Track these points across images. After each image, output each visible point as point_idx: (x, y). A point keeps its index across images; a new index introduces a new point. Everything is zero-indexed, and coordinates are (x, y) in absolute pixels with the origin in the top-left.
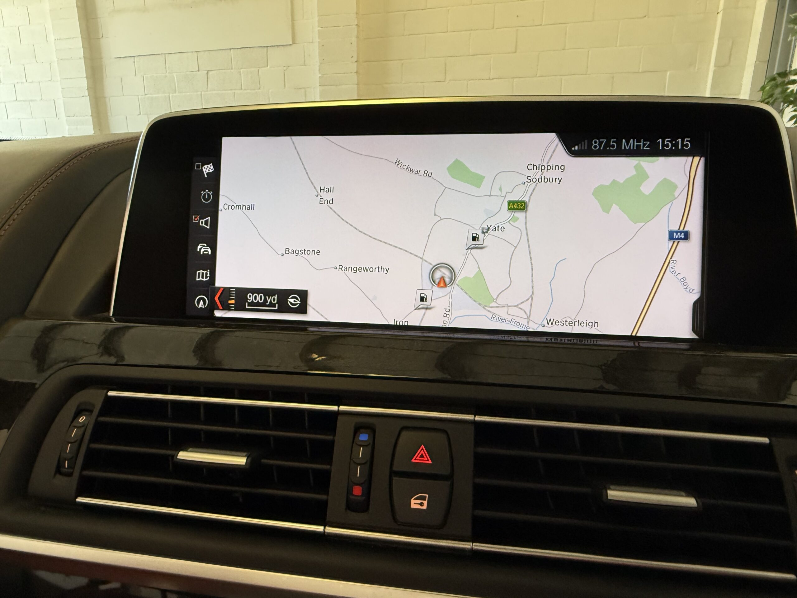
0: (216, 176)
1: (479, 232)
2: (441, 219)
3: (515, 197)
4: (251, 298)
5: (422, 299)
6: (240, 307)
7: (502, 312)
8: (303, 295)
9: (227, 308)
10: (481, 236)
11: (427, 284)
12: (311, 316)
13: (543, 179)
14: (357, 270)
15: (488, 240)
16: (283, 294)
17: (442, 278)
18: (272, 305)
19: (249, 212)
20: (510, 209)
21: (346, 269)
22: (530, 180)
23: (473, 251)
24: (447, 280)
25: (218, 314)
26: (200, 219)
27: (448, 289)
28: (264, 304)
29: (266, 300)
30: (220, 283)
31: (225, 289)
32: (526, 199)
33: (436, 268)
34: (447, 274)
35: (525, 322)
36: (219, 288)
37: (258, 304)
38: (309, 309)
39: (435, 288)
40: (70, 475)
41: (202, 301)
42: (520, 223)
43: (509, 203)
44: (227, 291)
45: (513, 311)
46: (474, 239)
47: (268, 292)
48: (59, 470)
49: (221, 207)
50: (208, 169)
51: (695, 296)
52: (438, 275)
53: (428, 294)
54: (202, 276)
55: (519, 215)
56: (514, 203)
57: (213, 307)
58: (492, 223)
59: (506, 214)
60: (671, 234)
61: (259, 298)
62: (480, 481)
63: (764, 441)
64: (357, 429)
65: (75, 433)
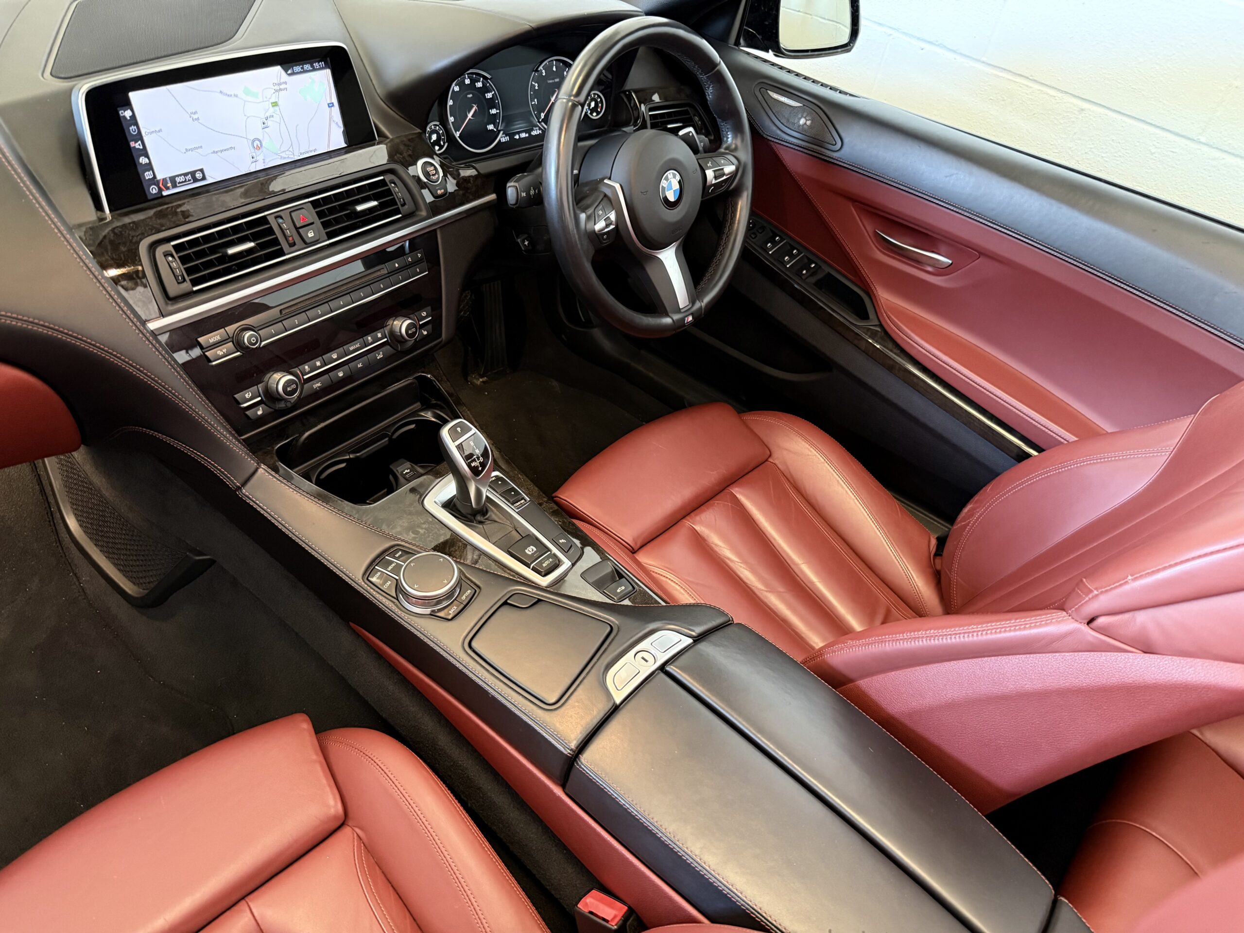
0: (133, 117)
1: (265, 120)
2: (248, 117)
3: (273, 100)
4: (178, 180)
5: (253, 158)
6: (174, 186)
7: (283, 155)
8: (202, 170)
9: (168, 188)
10: (266, 122)
11: (252, 150)
12: (209, 181)
13: (281, 90)
14: (222, 151)
15: (269, 123)
16: (193, 173)
17: (257, 145)
18: (189, 180)
19: (160, 134)
20: (273, 106)
21: (217, 152)
22: (276, 91)
23: (265, 129)
24: (259, 146)
25: (165, 193)
26: (135, 143)
27: (261, 150)
28: (185, 181)
29: (186, 179)
30: (159, 176)
31: (163, 179)
32: (277, 100)
33: (253, 141)
34: (259, 143)
35: (292, 156)
36: (160, 180)
37: (182, 182)
38: (207, 177)
39: (256, 151)
40: (185, 282)
41: (154, 189)
42: (278, 112)
43: (272, 103)
45: (288, 153)
46: (264, 123)
47: (185, 175)
48: (179, 282)
49: (143, 134)
50: (128, 114)
51: (342, 129)
52: (255, 145)
53: (254, 154)
54: (148, 175)
55: (277, 108)
56: (273, 103)
57: (160, 190)
58: (268, 114)
59: (272, 109)
60: (328, 104)
61: (182, 179)
62: (322, 220)
63: (382, 178)
64: (276, 217)
65: (173, 265)
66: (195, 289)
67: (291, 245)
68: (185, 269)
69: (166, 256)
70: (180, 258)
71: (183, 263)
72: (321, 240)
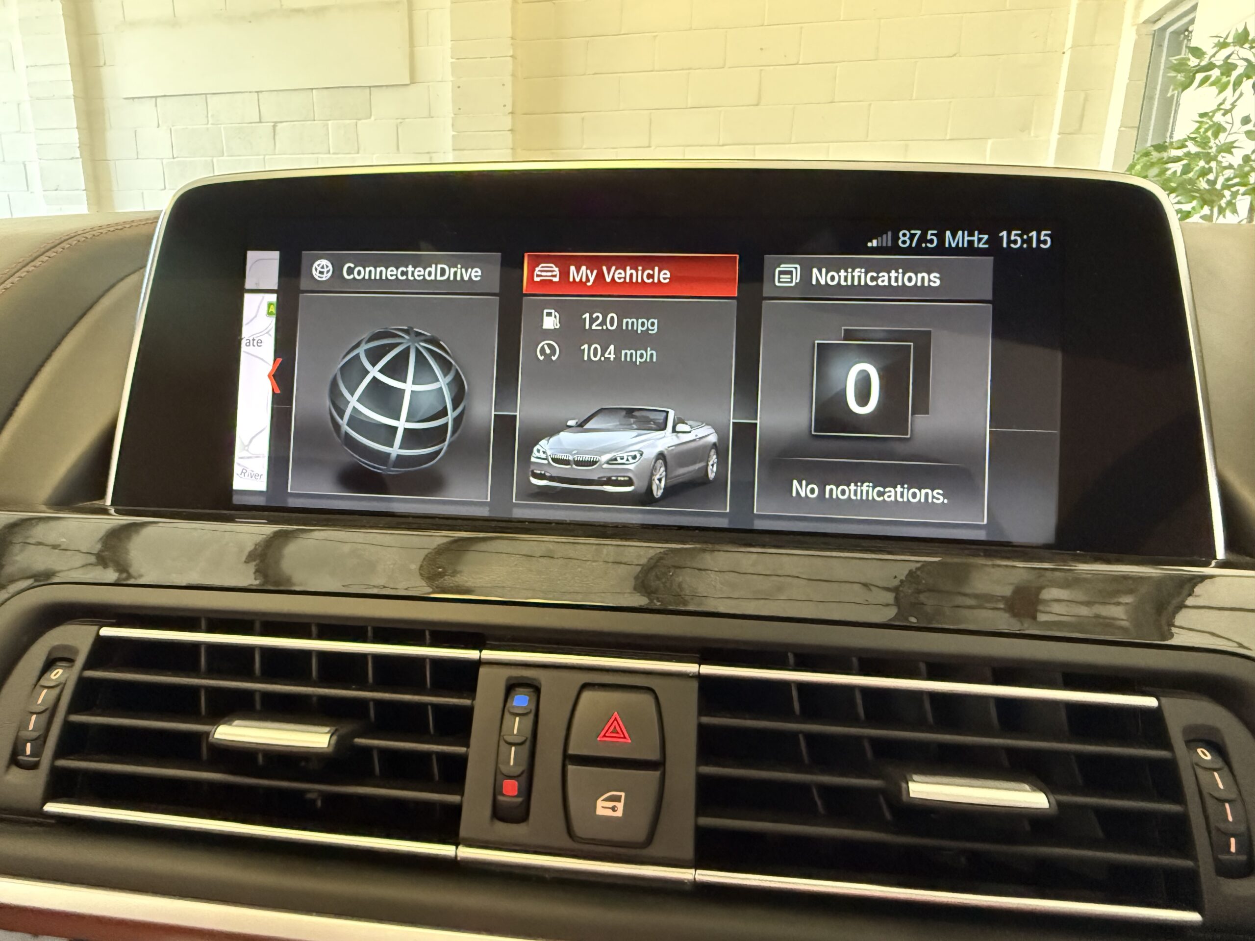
40: (34, 766)
48: (15, 760)
62: (708, 770)
63: (1151, 702)
64: (511, 687)
65: (43, 697)
66: (52, 807)
67: (500, 813)
68: (69, 728)
69: (49, 664)
70: (84, 686)
71: (74, 708)
72: (652, 851)
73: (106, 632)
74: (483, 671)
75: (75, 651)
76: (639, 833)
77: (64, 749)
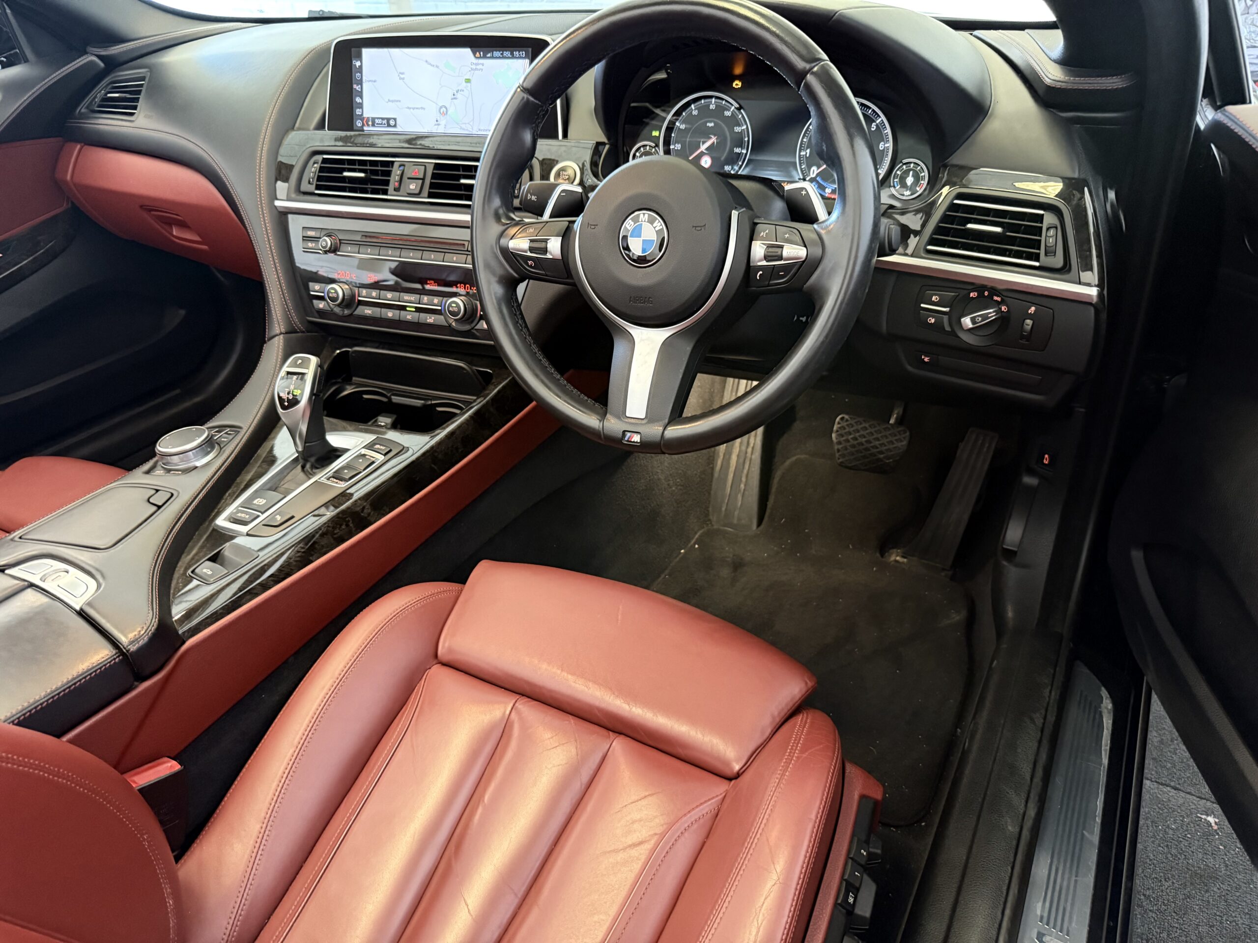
0: (361, 67)
2: (442, 86)
3: (467, 77)
4: (377, 121)
5: (437, 121)
6: (373, 125)
7: (463, 126)
8: (395, 119)
9: (368, 125)
10: (456, 93)
11: (439, 115)
12: (398, 129)
13: (476, 69)
14: (414, 109)
15: (458, 95)
16: (388, 120)
17: (443, 112)
18: (385, 124)
19: (375, 83)
20: (466, 82)
21: (410, 108)
23: (453, 100)
24: (445, 113)
25: (366, 128)
26: (356, 86)
27: (445, 116)
28: (382, 124)
29: (382, 122)
30: (365, 115)
32: (471, 78)
33: (441, 107)
34: (445, 110)
35: (471, 130)
36: (365, 117)
37: (380, 124)
38: (398, 126)
39: (441, 116)
40: (312, 184)
41: (360, 123)
42: (469, 88)
43: (465, 79)
44: (368, 118)
45: (468, 125)
46: (454, 95)
47: (383, 119)
48: (309, 182)
49: (364, 80)
50: (358, 64)
52: (442, 111)
53: (439, 119)
54: (358, 112)
55: (469, 84)
56: (467, 79)
57: (363, 125)
58: (460, 88)
59: (464, 84)
61: (380, 121)
62: (433, 180)
65: (313, 170)
66: (317, 192)
67: (395, 190)
68: (318, 176)
69: (314, 163)
70: (321, 167)
71: (320, 172)
72: (421, 195)
73: (325, 156)
74: (395, 163)
75: (318, 160)
76: (417, 192)
77: (318, 180)
